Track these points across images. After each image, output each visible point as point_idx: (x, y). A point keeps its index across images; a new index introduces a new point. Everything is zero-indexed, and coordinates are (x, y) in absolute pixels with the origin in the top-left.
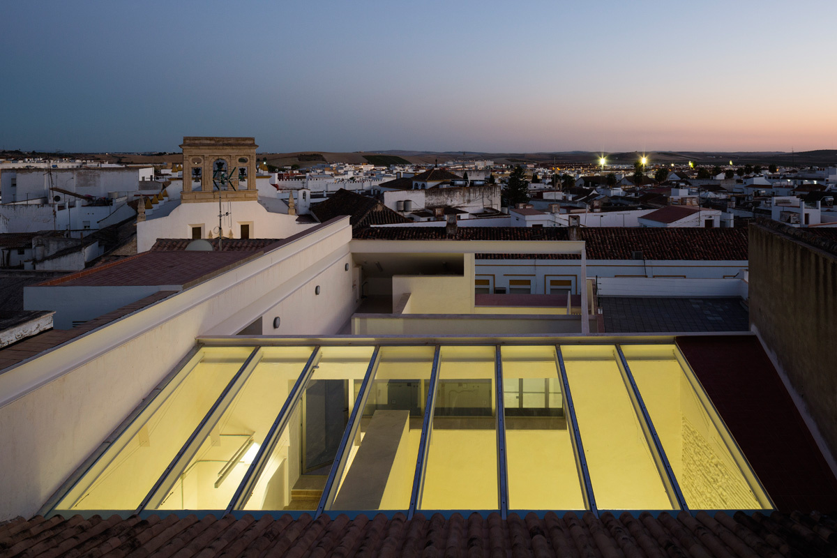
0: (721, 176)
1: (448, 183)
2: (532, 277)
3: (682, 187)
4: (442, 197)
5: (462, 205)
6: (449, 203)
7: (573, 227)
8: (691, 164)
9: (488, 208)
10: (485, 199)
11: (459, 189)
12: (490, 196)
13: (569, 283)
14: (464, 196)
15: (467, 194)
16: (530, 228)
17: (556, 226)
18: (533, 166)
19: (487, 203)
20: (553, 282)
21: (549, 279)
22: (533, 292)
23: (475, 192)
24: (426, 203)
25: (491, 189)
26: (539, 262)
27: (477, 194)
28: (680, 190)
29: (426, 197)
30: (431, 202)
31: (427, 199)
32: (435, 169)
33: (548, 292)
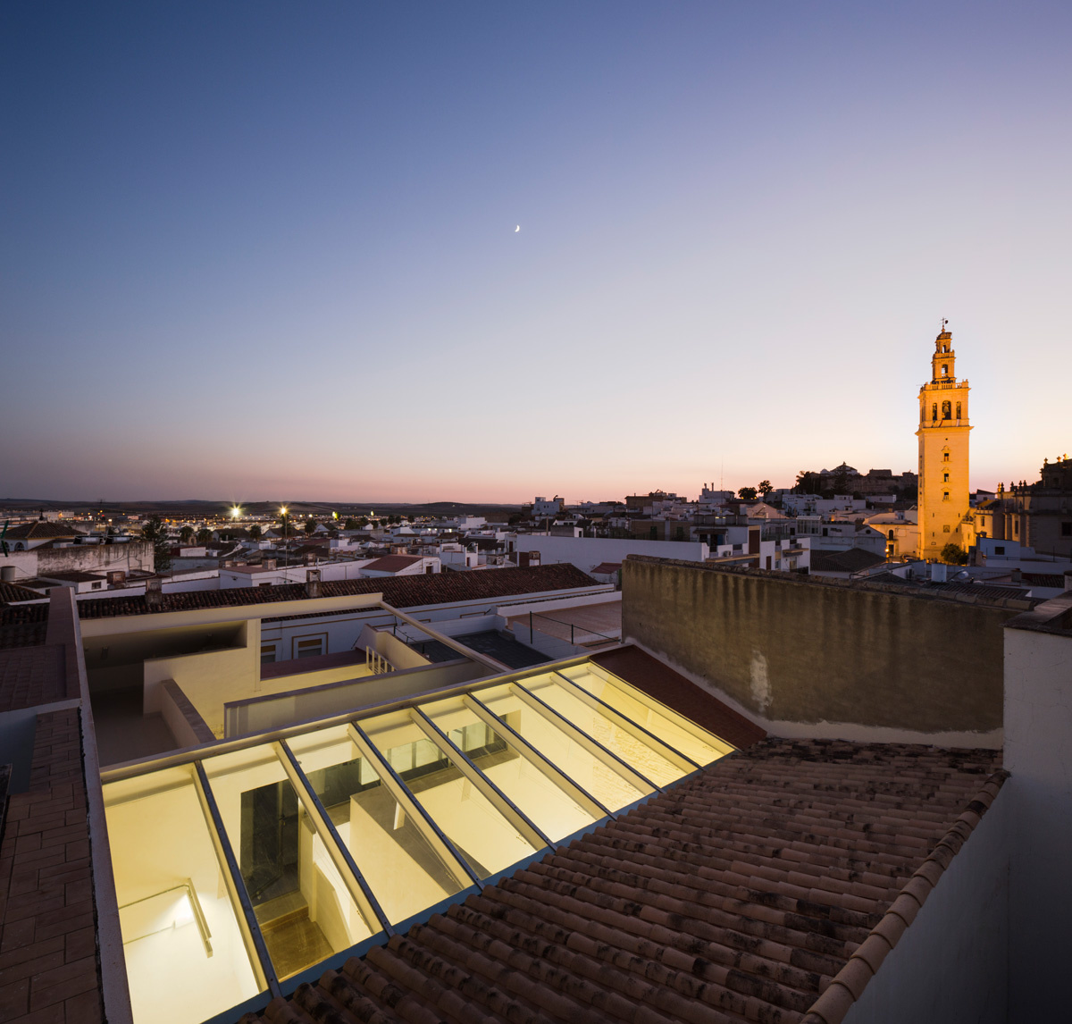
0: (370, 527)
1: (71, 541)
2: (277, 642)
3: (341, 538)
4: (65, 560)
5: (98, 569)
6: (77, 567)
7: (314, 582)
8: (335, 515)
9: (135, 571)
10: (132, 560)
11: (93, 548)
12: (139, 556)
13: (319, 641)
14: (100, 556)
15: (105, 554)
16: (255, 588)
17: (288, 583)
18: (137, 518)
19: (134, 564)
20: (301, 644)
21: (297, 641)
22: (277, 659)
23: (116, 551)
24: (38, 569)
25: (140, 546)
26: (285, 623)
27: (121, 554)
28: (340, 541)
29: (40, 559)
30: (47, 567)
31: (40, 563)
32: (40, 522)
33: (296, 655)
